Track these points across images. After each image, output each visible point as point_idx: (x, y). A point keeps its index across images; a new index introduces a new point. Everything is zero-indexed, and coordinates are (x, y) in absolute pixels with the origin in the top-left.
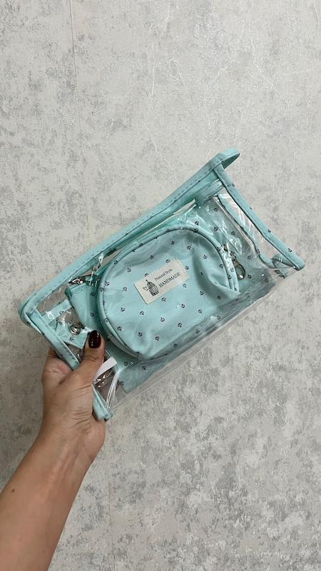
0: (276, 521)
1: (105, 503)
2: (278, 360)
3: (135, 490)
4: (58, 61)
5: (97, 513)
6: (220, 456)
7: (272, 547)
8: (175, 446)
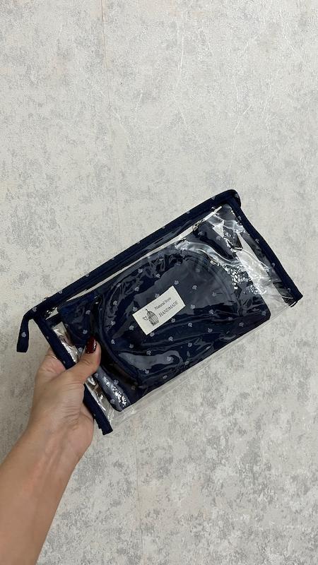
3: (163, 465)
5: (125, 488)
6: (245, 432)
7: (294, 520)
8: (201, 422)
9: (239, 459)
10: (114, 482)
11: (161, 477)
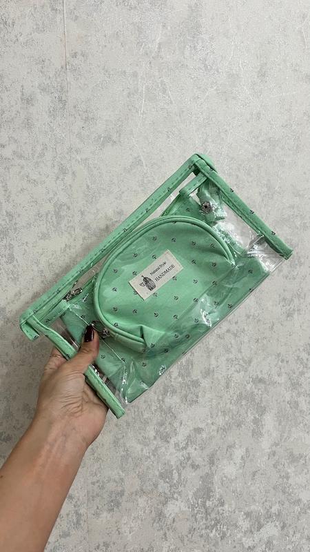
0: (251, 531)
2: (258, 373)
3: (113, 498)
4: (51, 76)
5: (75, 521)
6: (198, 467)
9: (192, 494)
11: (111, 510)
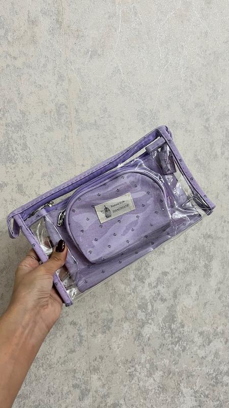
0: (204, 345)
1: (84, 333)
2: (208, 231)
3: (106, 324)
5: (79, 340)
6: (165, 300)
7: (201, 364)
8: (134, 292)
9: (161, 319)
10: (70, 335)
11: (104, 332)
